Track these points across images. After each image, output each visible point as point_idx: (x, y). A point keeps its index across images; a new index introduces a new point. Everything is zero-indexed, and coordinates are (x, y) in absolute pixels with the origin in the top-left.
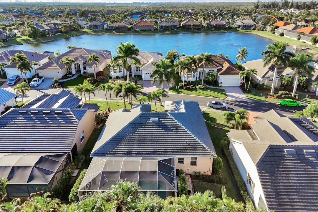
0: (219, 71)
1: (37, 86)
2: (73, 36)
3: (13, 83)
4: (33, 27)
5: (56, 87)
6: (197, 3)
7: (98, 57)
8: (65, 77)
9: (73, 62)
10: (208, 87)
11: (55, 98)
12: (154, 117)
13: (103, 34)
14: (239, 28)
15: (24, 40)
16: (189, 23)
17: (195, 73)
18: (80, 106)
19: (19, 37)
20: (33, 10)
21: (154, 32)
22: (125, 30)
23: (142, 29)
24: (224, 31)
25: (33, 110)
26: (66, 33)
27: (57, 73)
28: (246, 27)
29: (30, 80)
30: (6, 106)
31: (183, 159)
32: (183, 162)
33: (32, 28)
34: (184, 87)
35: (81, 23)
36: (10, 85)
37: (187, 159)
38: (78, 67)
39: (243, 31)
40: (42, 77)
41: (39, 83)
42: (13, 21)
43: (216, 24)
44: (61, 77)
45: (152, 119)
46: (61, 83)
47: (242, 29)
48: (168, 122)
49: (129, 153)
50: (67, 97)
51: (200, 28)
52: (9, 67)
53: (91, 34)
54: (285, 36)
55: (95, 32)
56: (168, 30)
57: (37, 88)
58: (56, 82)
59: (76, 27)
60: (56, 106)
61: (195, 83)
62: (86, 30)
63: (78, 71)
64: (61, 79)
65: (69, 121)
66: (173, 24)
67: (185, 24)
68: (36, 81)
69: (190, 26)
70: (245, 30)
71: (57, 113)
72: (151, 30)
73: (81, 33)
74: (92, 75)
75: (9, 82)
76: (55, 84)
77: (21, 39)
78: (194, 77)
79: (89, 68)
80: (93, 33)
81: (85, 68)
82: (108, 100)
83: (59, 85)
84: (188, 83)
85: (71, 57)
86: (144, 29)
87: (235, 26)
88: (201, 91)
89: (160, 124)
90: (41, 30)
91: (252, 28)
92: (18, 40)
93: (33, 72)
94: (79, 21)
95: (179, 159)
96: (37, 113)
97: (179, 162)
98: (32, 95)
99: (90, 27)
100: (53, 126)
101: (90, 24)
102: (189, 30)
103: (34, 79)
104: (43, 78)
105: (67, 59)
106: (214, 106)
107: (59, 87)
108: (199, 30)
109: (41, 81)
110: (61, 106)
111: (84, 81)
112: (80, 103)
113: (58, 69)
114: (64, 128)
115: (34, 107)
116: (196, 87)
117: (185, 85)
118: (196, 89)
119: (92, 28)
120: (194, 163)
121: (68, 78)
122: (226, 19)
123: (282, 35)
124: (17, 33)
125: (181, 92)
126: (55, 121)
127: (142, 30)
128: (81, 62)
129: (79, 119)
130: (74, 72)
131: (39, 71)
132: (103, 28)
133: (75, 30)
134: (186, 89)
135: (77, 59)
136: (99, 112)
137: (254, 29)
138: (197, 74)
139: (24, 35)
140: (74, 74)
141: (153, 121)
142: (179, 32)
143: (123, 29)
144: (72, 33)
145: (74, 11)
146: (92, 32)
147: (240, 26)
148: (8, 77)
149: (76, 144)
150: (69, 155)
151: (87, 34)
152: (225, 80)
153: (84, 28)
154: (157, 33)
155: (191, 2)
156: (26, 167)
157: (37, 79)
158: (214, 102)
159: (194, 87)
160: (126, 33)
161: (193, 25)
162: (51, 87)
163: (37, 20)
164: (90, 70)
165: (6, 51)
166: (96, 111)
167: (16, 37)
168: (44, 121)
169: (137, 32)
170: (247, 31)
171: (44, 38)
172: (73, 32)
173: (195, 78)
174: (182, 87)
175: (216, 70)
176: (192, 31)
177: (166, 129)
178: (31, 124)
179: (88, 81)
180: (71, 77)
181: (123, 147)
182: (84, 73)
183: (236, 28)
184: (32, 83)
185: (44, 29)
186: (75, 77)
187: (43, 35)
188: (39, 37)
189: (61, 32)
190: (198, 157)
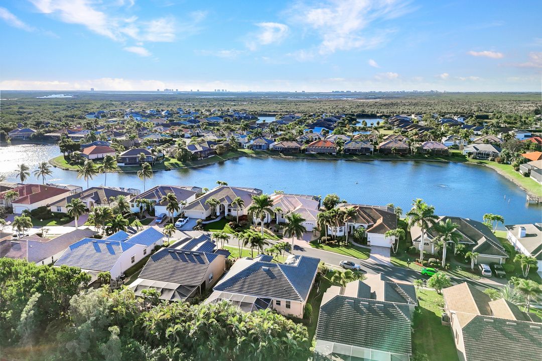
0: (369, 227)
1: (181, 227)
2: (229, 159)
3: (160, 221)
4: (185, 149)
5: (198, 230)
6: (444, 93)
7: (243, 201)
8: (209, 218)
9: (218, 203)
10: (354, 245)
11: (196, 241)
12: (266, 266)
13: (267, 158)
14: (469, 156)
15: (172, 164)
16: (390, 145)
17: (343, 227)
18: (214, 251)
19: (168, 160)
20: (186, 111)
21: (335, 157)
22: (296, 153)
23: (319, 151)
24: (444, 160)
25: (178, 250)
26: (220, 154)
27: (200, 213)
28: (482, 156)
29: (176, 219)
30: (156, 245)
31: (280, 302)
32: (280, 304)
33: (183, 149)
34: (327, 242)
35: (241, 140)
36: (157, 223)
37: (283, 302)
38: (222, 208)
39: (475, 162)
40: (187, 217)
41: (183, 223)
42: (162, 136)
43: (432, 148)
44: (204, 218)
45: (263, 267)
46: (204, 225)
47: (473, 158)
48: (275, 271)
49: (240, 291)
50: (205, 241)
51: (406, 154)
52: (159, 204)
53: (251, 156)
54: (531, 177)
55: (257, 153)
56: (356, 155)
57: (181, 229)
58: (199, 223)
59: (234, 146)
60: (195, 249)
61: (340, 239)
62: (246, 151)
63: (223, 213)
64: (205, 220)
65: (202, 262)
66: (364, 147)
67: (383, 147)
68: (181, 221)
69: (389, 149)
70: (478, 161)
71: (195, 255)
72: (331, 154)
73: (240, 154)
74: (234, 219)
75: (157, 221)
76: (198, 225)
77: (170, 163)
78: (341, 231)
79: (234, 210)
80: (254, 155)
81: (229, 210)
82: (241, 248)
83: (201, 228)
84: (332, 238)
85: (217, 198)
86: (322, 151)
87: (464, 152)
88: (343, 249)
89: (268, 272)
90: (193, 152)
91: (490, 158)
92: (166, 163)
93: (180, 211)
94: (239, 137)
95: (277, 301)
96: (181, 254)
97: (277, 304)
98: (177, 236)
99: (251, 147)
100: (191, 265)
101: (252, 142)
102: (389, 155)
103: (180, 219)
104: (188, 219)
105: (213, 200)
106: (346, 266)
107: (201, 230)
108: (403, 156)
109: (185, 221)
110: (199, 250)
111: (226, 225)
112: (215, 248)
113: (203, 210)
114: (199, 266)
115: (179, 248)
116: (339, 243)
117: (328, 240)
118: (339, 246)
119: (255, 148)
120: (288, 306)
121: (211, 220)
122: (456, 139)
123: (527, 175)
124: (165, 154)
125: (322, 247)
126: (193, 261)
127: (318, 153)
128: (226, 203)
129: (210, 262)
130: (218, 214)
131: (185, 210)
132: (268, 149)
133: (233, 150)
134: (328, 244)
135: (222, 200)
136: (229, 257)
137: (493, 160)
138: (345, 227)
139: (173, 158)
140: (218, 216)
141: (264, 270)
142: (372, 158)
143: (293, 151)
144: (228, 154)
145: (238, 115)
146: (253, 153)
147: (470, 154)
148: (156, 214)
149: (205, 281)
150: (199, 288)
151: (246, 156)
152: (374, 239)
153: (245, 148)
154: (339, 158)
155: (432, 91)
156: (170, 290)
157: (182, 219)
158: (346, 262)
159: (337, 244)
160: (296, 156)
161: (395, 149)
162: (194, 229)
163: (190, 132)
164: (234, 213)
165: (157, 187)
166: (226, 257)
167: (165, 159)
168: (184, 260)
169: (312, 155)
170: (481, 163)
171: (195, 162)
172: (230, 154)
173: (343, 232)
174: (324, 242)
175: (366, 226)
176: (393, 158)
177: (272, 276)
178: (175, 261)
179: (230, 225)
180: (214, 219)
181: (237, 286)
182: (228, 215)
183: (464, 156)
184: (177, 223)
185: (196, 151)
186: (218, 220)
187: (194, 158)
188: (189, 160)
189: (215, 153)
190: (291, 301)
